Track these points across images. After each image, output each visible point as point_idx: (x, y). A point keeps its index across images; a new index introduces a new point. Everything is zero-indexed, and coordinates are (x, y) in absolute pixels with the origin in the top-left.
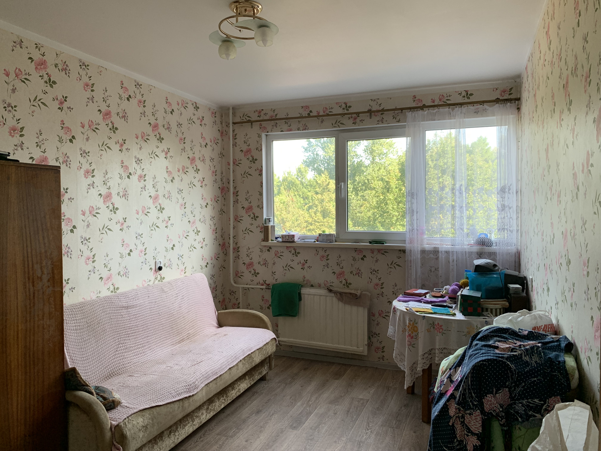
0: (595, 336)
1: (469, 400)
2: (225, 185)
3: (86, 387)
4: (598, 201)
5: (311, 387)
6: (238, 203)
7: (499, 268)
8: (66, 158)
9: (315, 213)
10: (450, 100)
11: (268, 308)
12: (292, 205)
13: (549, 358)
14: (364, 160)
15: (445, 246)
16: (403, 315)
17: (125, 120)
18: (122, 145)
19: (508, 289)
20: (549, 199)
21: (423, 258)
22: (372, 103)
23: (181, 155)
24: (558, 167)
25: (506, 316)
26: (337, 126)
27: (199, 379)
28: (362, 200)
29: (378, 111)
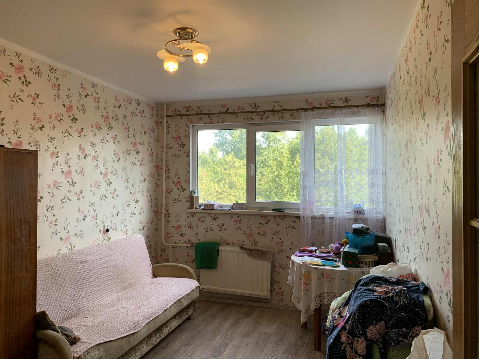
0: (445, 282)
1: (357, 330)
2: (159, 164)
3: (53, 327)
4: (446, 186)
5: (227, 325)
6: (169, 178)
7: (371, 231)
8: (37, 143)
9: (224, 185)
10: (333, 104)
11: (192, 262)
12: (206, 178)
13: (413, 298)
14: (262, 144)
15: (330, 214)
16: (300, 266)
17: (83, 113)
18: (80, 133)
19: (378, 247)
20: (409, 181)
21: (313, 223)
22: (275, 104)
23: (126, 140)
24: (415, 158)
25: (379, 267)
26: (248, 120)
27: (141, 319)
28: (260, 175)
29: (279, 111)
